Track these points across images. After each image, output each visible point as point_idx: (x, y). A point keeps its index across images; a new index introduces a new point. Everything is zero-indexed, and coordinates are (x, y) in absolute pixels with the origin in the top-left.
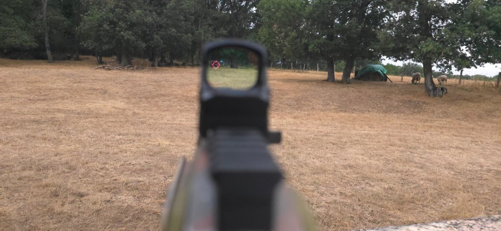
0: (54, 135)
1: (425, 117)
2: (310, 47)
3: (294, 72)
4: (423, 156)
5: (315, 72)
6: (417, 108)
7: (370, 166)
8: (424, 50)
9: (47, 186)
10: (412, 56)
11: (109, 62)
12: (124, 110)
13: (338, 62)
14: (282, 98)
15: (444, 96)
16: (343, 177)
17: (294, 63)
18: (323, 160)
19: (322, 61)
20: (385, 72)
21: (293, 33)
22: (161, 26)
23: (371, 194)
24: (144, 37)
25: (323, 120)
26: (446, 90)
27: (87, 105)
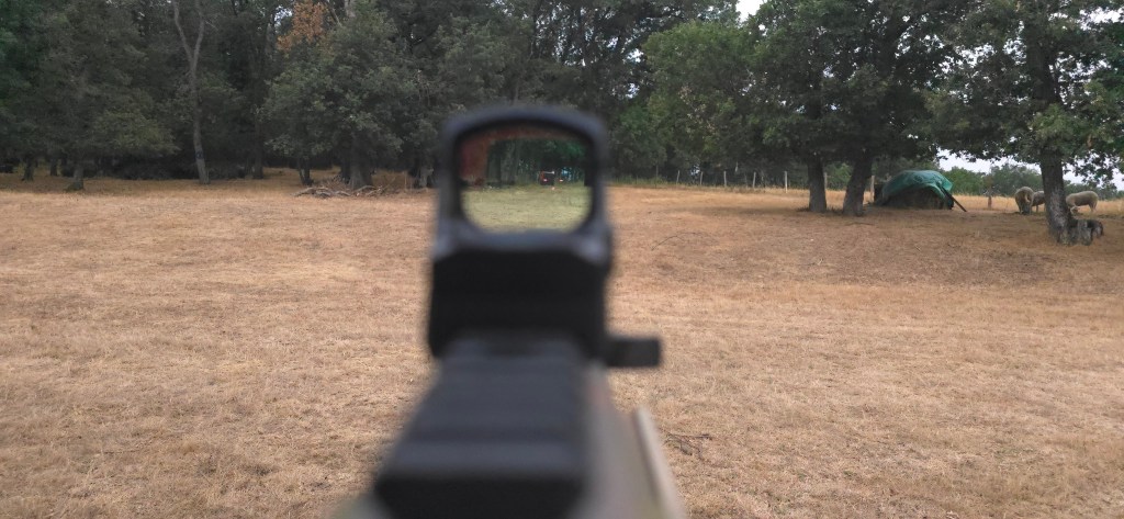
0: (207, 338)
1: (1051, 292)
2: (767, 135)
3: (731, 191)
4: (1049, 386)
5: (780, 190)
6: (1028, 270)
7: (916, 410)
8: (1043, 133)
9: (191, 449)
10: (1011, 150)
11: (325, 181)
12: (355, 282)
13: (833, 166)
14: (704, 252)
15: (1095, 240)
16: (851, 437)
17: (731, 172)
18: (802, 394)
19: (795, 165)
20: (948, 188)
21: (726, 105)
22: (433, 100)
23: (921, 476)
24: (399, 126)
25: (800, 303)
26: (1102, 228)
27: (278, 274)
